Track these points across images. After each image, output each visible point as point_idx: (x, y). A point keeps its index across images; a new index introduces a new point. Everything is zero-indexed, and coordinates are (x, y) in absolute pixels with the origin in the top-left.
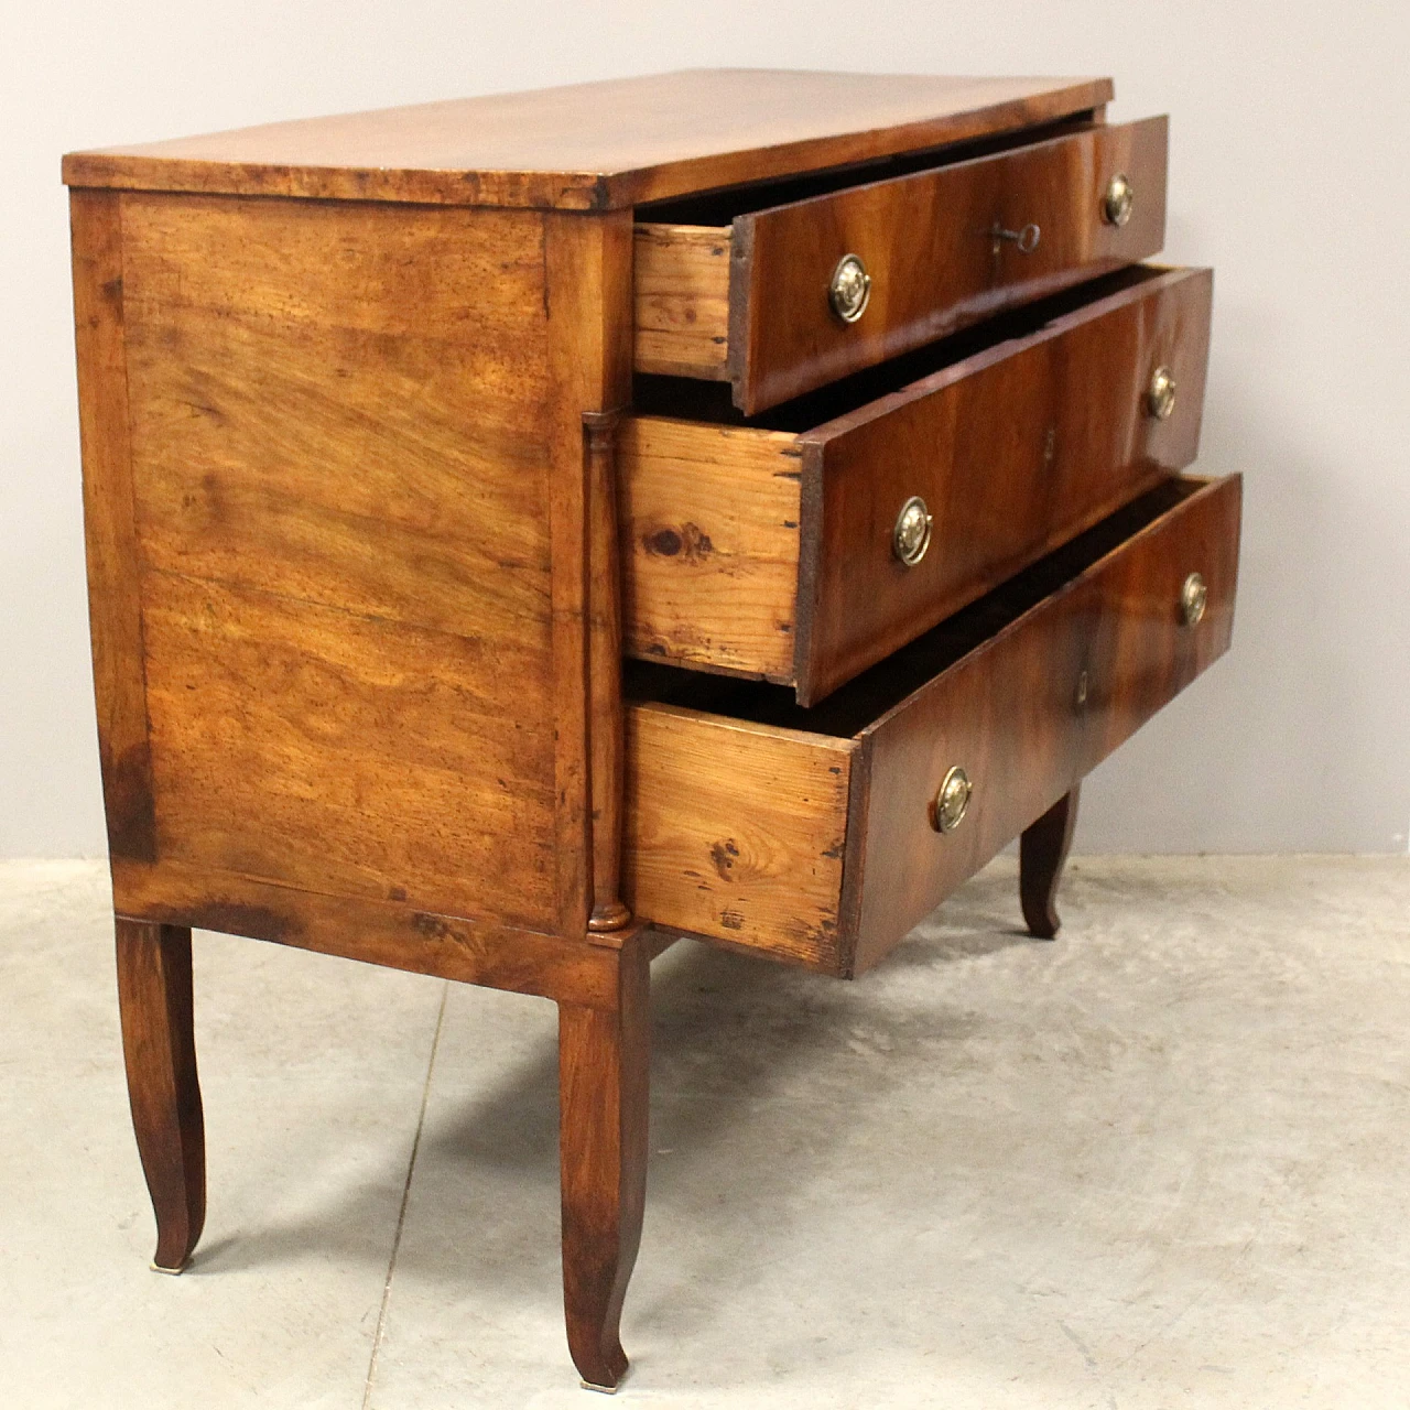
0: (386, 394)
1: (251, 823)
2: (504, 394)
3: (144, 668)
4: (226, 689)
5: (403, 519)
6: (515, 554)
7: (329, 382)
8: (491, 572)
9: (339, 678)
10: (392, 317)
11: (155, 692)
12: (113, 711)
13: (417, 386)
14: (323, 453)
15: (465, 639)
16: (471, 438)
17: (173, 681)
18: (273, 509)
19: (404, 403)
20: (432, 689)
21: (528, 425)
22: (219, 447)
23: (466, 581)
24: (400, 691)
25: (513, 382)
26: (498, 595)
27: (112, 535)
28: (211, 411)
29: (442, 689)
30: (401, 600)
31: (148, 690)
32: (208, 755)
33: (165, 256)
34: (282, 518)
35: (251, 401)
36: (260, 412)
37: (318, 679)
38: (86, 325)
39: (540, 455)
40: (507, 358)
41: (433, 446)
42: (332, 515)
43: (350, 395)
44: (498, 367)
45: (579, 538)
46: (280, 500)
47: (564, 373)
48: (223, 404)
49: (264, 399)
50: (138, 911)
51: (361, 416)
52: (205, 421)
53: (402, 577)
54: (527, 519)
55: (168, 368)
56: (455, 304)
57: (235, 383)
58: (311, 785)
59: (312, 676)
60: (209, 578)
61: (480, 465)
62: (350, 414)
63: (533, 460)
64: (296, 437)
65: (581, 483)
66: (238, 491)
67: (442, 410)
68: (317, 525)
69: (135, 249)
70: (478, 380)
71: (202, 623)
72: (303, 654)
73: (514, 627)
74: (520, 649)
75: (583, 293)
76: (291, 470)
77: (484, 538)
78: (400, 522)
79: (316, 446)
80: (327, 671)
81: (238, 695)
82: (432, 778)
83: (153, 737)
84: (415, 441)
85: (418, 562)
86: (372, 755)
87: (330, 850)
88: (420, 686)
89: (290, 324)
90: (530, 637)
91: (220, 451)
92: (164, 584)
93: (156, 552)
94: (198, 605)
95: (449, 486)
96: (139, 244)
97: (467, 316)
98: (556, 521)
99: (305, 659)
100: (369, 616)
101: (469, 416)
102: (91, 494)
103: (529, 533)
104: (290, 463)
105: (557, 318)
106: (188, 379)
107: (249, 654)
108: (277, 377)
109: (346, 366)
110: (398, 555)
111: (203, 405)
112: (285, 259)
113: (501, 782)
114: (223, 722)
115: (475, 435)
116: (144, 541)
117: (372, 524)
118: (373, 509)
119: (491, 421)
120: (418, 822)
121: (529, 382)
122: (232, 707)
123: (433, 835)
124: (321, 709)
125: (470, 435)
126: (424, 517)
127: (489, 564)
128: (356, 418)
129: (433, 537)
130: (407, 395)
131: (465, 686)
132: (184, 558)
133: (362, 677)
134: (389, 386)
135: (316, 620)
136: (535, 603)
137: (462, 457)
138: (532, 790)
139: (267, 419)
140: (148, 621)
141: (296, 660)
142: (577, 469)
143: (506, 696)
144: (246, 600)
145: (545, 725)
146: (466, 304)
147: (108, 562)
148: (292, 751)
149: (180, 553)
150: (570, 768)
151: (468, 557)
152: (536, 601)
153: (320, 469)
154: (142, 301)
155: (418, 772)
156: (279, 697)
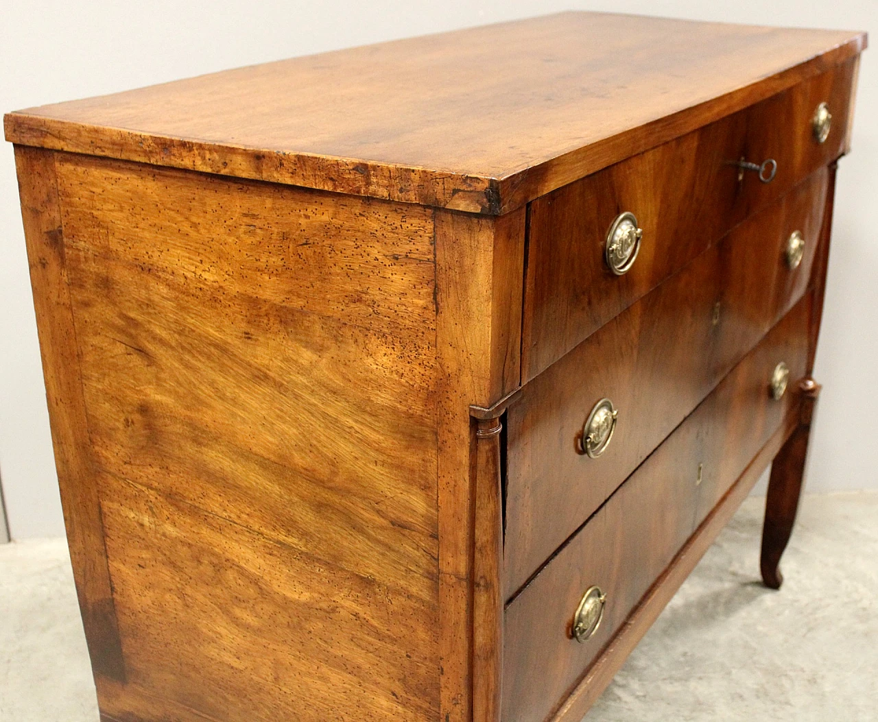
0: (287, 360)
1: (193, 674)
2: (395, 377)
3: (105, 545)
4: (168, 573)
5: (306, 469)
6: (405, 518)
7: (237, 342)
8: (383, 528)
9: (257, 584)
10: (290, 292)
11: (115, 564)
12: (84, 571)
13: (315, 357)
14: (234, 401)
15: (362, 578)
16: (364, 411)
17: (127, 559)
18: (196, 441)
19: (303, 370)
20: (334, 610)
21: (418, 409)
22: (150, 383)
23: (361, 531)
24: (307, 606)
25: (402, 367)
26: (389, 548)
27: (72, 439)
28: (141, 351)
29: (343, 613)
30: (304, 535)
31: (110, 561)
32: (159, 619)
33: (95, 213)
34: (204, 449)
35: (172, 348)
36: (182, 359)
37: (239, 581)
38: (38, 265)
39: (429, 436)
40: (398, 344)
41: (330, 411)
42: (246, 455)
43: (256, 357)
44: (390, 351)
45: (465, 516)
46: (200, 435)
47: (452, 367)
48: (151, 347)
49: (183, 348)
50: (116, 714)
51: (266, 377)
52: (136, 360)
53: (306, 517)
54: (415, 489)
55: (103, 311)
56: (349, 287)
57: (158, 331)
58: (238, 658)
59: (235, 578)
60: (150, 487)
61: (374, 436)
62: (256, 373)
63: (422, 440)
64: (212, 384)
65: (467, 469)
66: (168, 422)
67: (338, 382)
68: (233, 461)
69: (70, 204)
70: (370, 360)
71: (146, 520)
72: (227, 560)
73: (404, 577)
74: (410, 597)
75: (472, 291)
76: (210, 412)
77: (378, 498)
78: (303, 471)
79: (228, 394)
80: (248, 577)
81: (178, 579)
82: (337, 678)
83: (115, 595)
84: (315, 405)
85: (320, 507)
86: (286, 648)
87: (256, 709)
88: (324, 605)
89: (202, 286)
90: (419, 588)
91: (151, 386)
92: (115, 485)
93: (106, 458)
94: (142, 505)
95: (345, 449)
96: (73, 200)
97: (360, 300)
98: (444, 497)
99: (229, 564)
100: (279, 542)
101: (362, 392)
102: (54, 405)
103: (418, 503)
104: (209, 406)
105: (446, 314)
106: (120, 322)
107: (183, 551)
108: (193, 331)
109: (252, 331)
110: (303, 498)
111: (135, 346)
112: (195, 226)
113: (394, 694)
114: (167, 596)
115: (368, 409)
116: (97, 448)
117: (279, 467)
118: (280, 456)
119: (383, 398)
120: (325, 706)
121: (419, 370)
122: (174, 587)
123: (337, 718)
124: (244, 605)
125: (364, 408)
126: (324, 471)
127: (380, 521)
128: (261, 376)
129: (330, 488)
130: (305, 362)
131: (362, 614)
132: (129, 467)
133: (276, 588)
134: (290, 353)
135: (236, 537)
136: (424, 562)
137: (356, 426)
138: (421, 707)
139: (187, 366)
140: (105, 510)
141: (221, 565)
142: (464, 455)
143: (398, 630)
144: (179, 509)
145: (431, 660)
146: (359, 288)
147: (71, 459)
148: (223, 631)
149: (125, 463)
150: (454, 699)
151: (362, 512)
152: (424, 561)
153: (234, 415)
154: (79, 250)
155: (324, 669)
156: (210, 588)
